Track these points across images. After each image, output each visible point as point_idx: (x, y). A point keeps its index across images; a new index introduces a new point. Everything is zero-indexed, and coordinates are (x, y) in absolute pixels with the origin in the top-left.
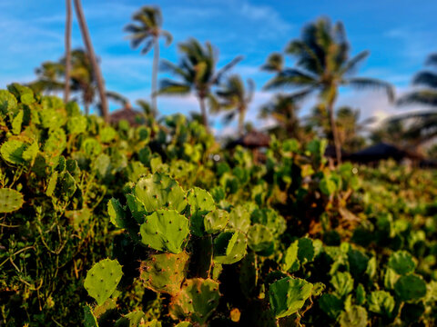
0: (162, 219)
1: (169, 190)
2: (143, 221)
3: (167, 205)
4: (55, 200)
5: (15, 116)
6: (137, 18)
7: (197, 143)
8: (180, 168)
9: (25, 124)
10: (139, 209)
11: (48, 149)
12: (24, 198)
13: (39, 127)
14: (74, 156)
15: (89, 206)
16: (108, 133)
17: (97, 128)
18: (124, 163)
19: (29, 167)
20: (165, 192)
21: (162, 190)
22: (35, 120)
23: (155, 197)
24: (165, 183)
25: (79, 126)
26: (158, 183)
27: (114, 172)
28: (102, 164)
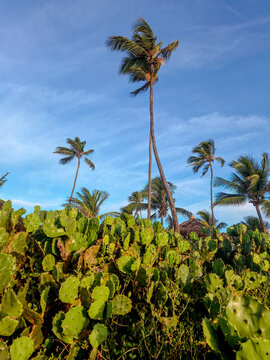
0: (257, 349)
1: (259, 315)
2: (238, 348)
3: (259, 332)
4: (152, 306)
5: (125, 237)
6: (195, 151)
7: (262, 251)
8: (252, 279)
9: (131, 242)
10: (233, 334)
11: (145, 261)
12: (132, 304)
13: (139, 244)
14: (161, 265)
15: (177, 313)
16: (184, 245)
17: (176, 242)
18: (199, 273)
19: (134, 276)
20: (254, 317)
21: (251, 314)
22: (137, 239)
23: (246, 321)
24: (254, 308)
25: (163, 240)
26: (246, 306)
27: (192, 281)
28: (183, 273)
